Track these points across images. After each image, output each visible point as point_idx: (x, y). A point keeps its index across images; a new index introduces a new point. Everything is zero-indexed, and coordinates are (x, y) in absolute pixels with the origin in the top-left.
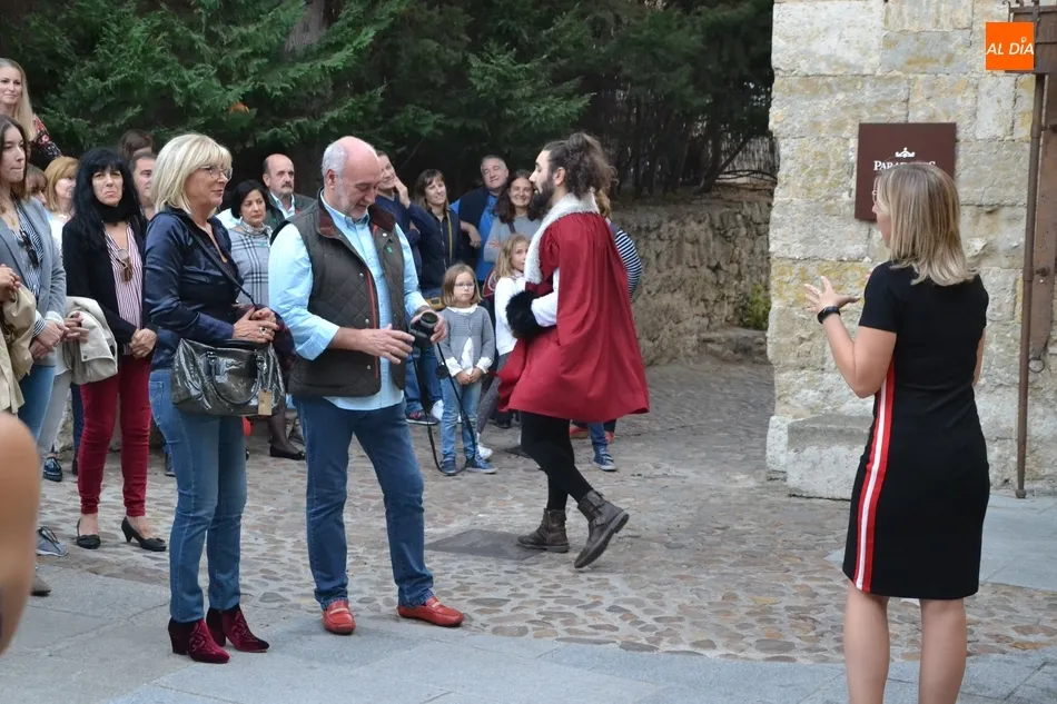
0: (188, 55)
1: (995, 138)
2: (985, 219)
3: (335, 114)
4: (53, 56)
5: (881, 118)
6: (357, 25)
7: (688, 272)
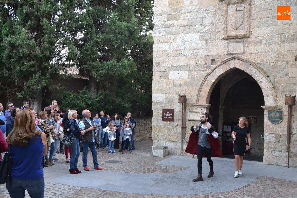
0: (78, 99)
1: (178, 111)
2: (178, 121)
3: (97, 106)
4: (61, 99)
5: (165, 108)
6: (100, 95)
7: (147, 128)
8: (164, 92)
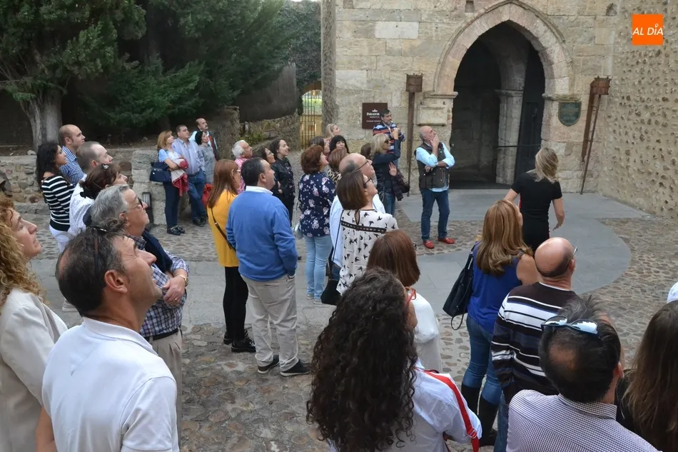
1: (397, 107)
5: (367, 101)
8: (364, 67)
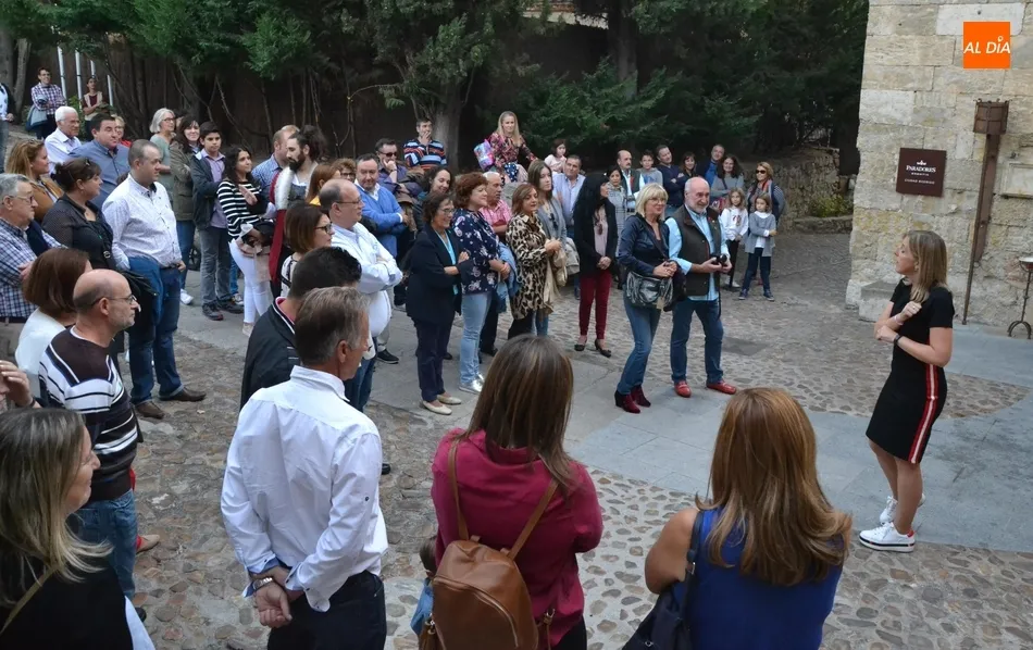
0: (582, 102)
1: (963, 159)
2: (957, 196)
3: (645, 128)
4: (528, 107)
7: (790, 191)
8: (910, 85)
